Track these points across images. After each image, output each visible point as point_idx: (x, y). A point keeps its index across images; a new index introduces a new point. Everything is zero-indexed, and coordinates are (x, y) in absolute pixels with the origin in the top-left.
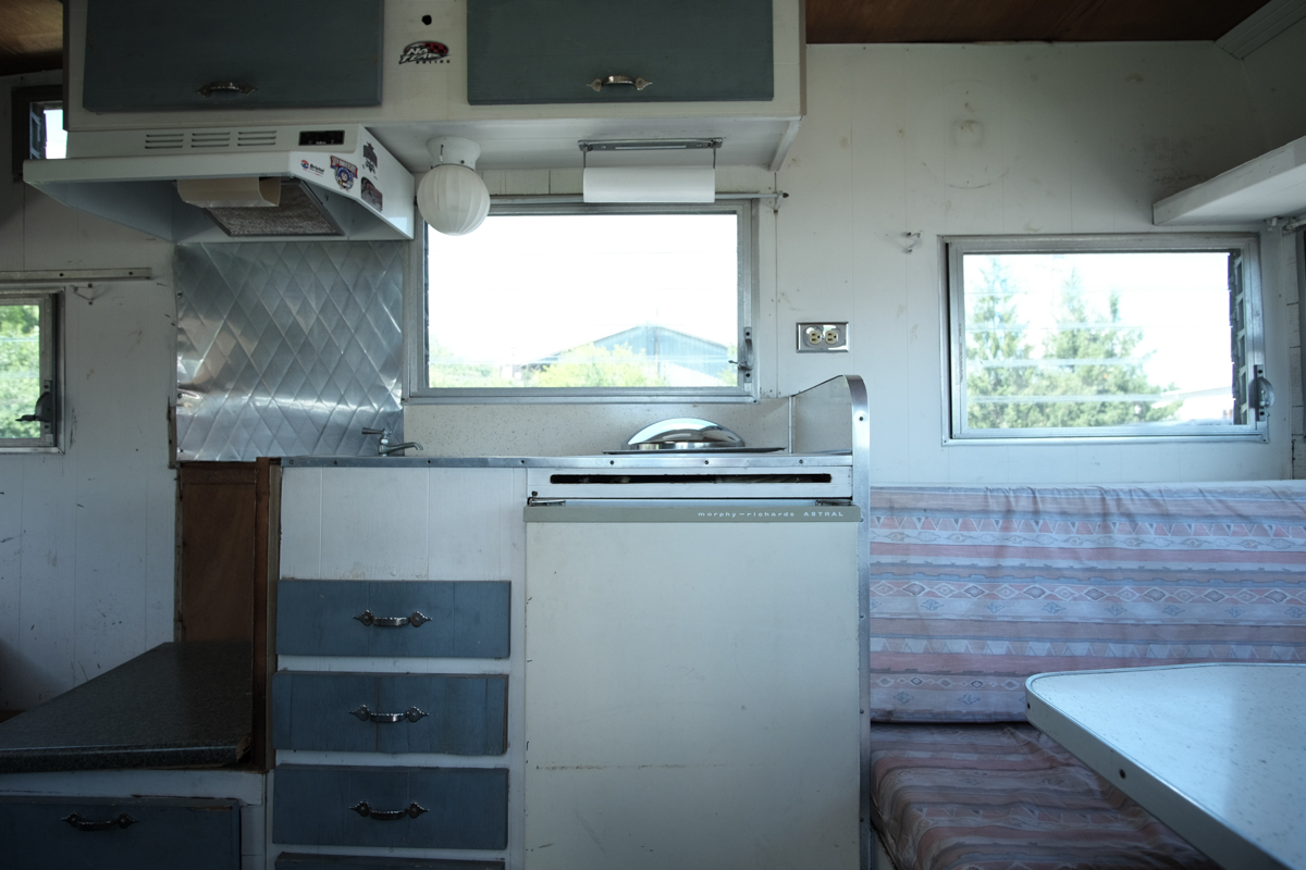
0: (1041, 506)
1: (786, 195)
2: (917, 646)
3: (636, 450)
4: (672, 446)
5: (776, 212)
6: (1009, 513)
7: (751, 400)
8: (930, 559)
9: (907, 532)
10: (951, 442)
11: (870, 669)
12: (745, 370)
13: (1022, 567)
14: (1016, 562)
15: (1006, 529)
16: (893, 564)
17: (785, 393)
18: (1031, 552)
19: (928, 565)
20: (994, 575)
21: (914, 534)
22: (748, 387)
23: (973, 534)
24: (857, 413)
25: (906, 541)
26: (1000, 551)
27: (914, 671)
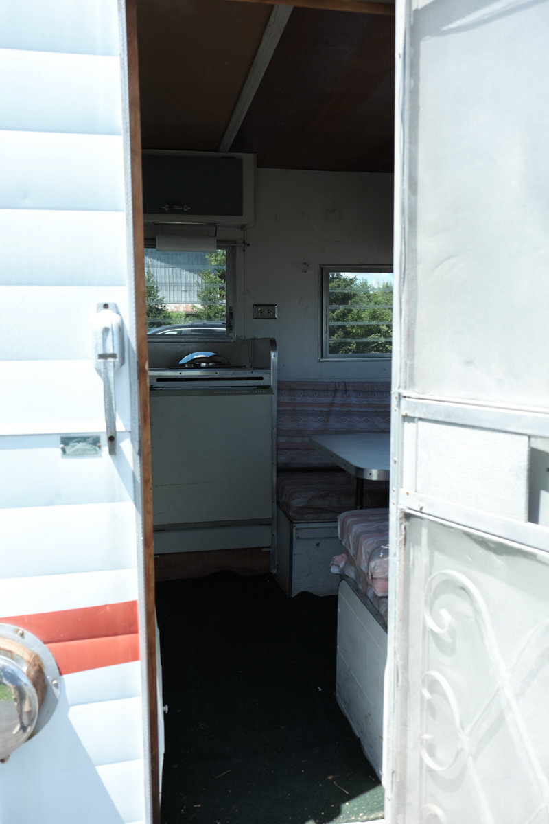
0: (348, 388)
1: (249, 245)
2: (299, 440)
3: (182, 367)
4: (199, 365)
5: (244, 251)
6: (335, 391)
7: (232, 341)
8: (305, 408)
9: (296, 398)
10: (322, 360)
11: (279, 448)
12: (229, 326)
13: (340, 411)
14: (337, 409)
15: (334, 397)
16: (290, 410)
17: (248, 338)
18: (343, 405)
19: (304, 410)
20: (329, 413)
21: (300, 398)
22: (231, 335)
23: (322, 399)
24: (273, 354)
25: (296, 401)
26: (332, 405)
27: (298, 449)
